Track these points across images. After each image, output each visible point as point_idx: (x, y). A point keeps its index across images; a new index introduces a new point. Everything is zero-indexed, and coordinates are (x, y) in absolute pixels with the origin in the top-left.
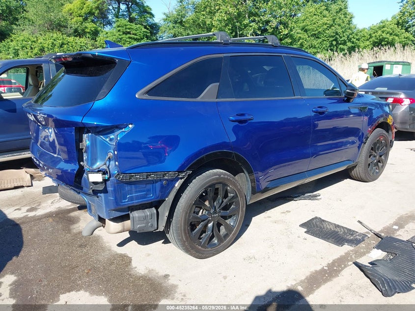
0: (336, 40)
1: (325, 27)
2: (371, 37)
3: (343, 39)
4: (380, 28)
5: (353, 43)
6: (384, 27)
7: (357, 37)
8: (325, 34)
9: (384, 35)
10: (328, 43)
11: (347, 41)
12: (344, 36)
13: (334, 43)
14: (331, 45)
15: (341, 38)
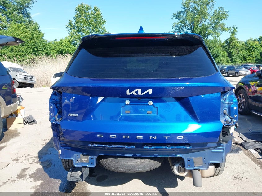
0: (36, 48)
1: (28, 39)
2: (56, 48)
3: (41, 47)
4: (60, 43)
5: (47, 50)
6: (62, 43)
7: (50, 47)
8: (29, 44)
9: (63, 48)
10: (31, 49)
11: (44, 49)
12: (41, 46)
13: (36, 49)
14: (34, 51)
15: (40, 46)
